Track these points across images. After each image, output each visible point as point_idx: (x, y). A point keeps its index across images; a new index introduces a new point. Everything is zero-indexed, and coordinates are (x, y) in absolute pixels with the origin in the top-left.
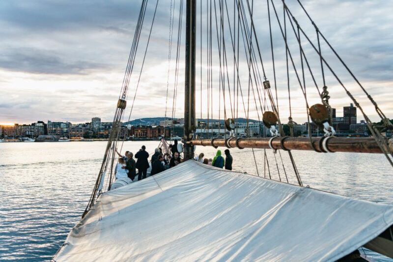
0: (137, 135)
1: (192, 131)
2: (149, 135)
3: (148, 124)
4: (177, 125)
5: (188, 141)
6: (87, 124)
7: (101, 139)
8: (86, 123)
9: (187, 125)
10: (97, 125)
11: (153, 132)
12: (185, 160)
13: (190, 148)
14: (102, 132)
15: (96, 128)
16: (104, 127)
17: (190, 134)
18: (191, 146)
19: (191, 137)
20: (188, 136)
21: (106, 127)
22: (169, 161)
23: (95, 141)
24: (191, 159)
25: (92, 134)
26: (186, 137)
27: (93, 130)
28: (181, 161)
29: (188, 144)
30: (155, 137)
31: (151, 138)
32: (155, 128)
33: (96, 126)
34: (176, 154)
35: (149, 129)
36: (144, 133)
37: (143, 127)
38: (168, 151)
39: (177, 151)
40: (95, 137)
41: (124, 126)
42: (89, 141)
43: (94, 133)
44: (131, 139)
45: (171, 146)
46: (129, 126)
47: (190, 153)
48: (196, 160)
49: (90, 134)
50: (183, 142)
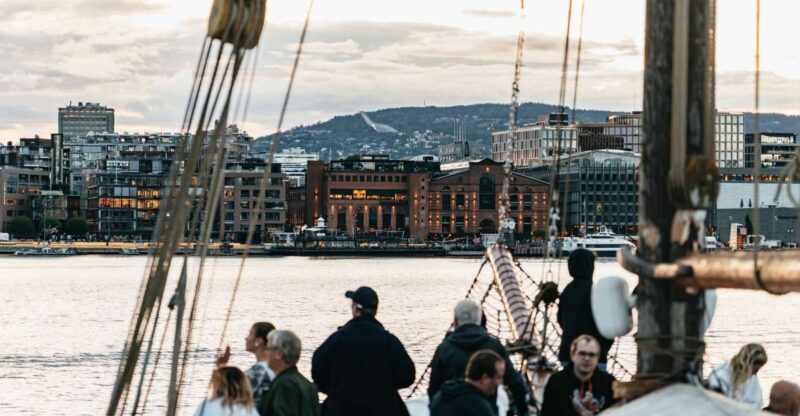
0: (342, 217)
1: (695, 197)
2: (424, 219)
3: (416, 147)
4: (601, 158)
5: (668, 259)
6: (33, 144)
7: (113, 245)
8: (26, 142)
9: (657, 156)
10: (93, 154)
11: (446, 199)
12: (641, 387)
13: (679, 310)
14: (122, 197)
15: (87, 174)
16: (135, 166)
17: (682, 217)
18: (683, 297)
19: (685, 236)
20: (665, 230)
21: (146, 166)
22: (539, 396)
23: (79, 252)
24: (685, 381)
25: (60, 213)
26: (651, 235)
27: (65, 188)
28: (618, 392)
29: (665, 283)
30: (460, 232)
31: (431, 237)
32: (461, 177)
33: (85, 160)
34: (585, 344)
35: (421, 181)
36: (387, 205)
37: (385, 165)
38: (526, 325)
39: (592, 330)
40: (79, 232)
41: (261, 163)
42: (39, 253)
43: (73, 202)
44: (308, 248)
45: (548, 292)
46: (294, 161)
47: (679, 345)
48: (719, 390)
49: (49, 214)
50: (630, 266)
